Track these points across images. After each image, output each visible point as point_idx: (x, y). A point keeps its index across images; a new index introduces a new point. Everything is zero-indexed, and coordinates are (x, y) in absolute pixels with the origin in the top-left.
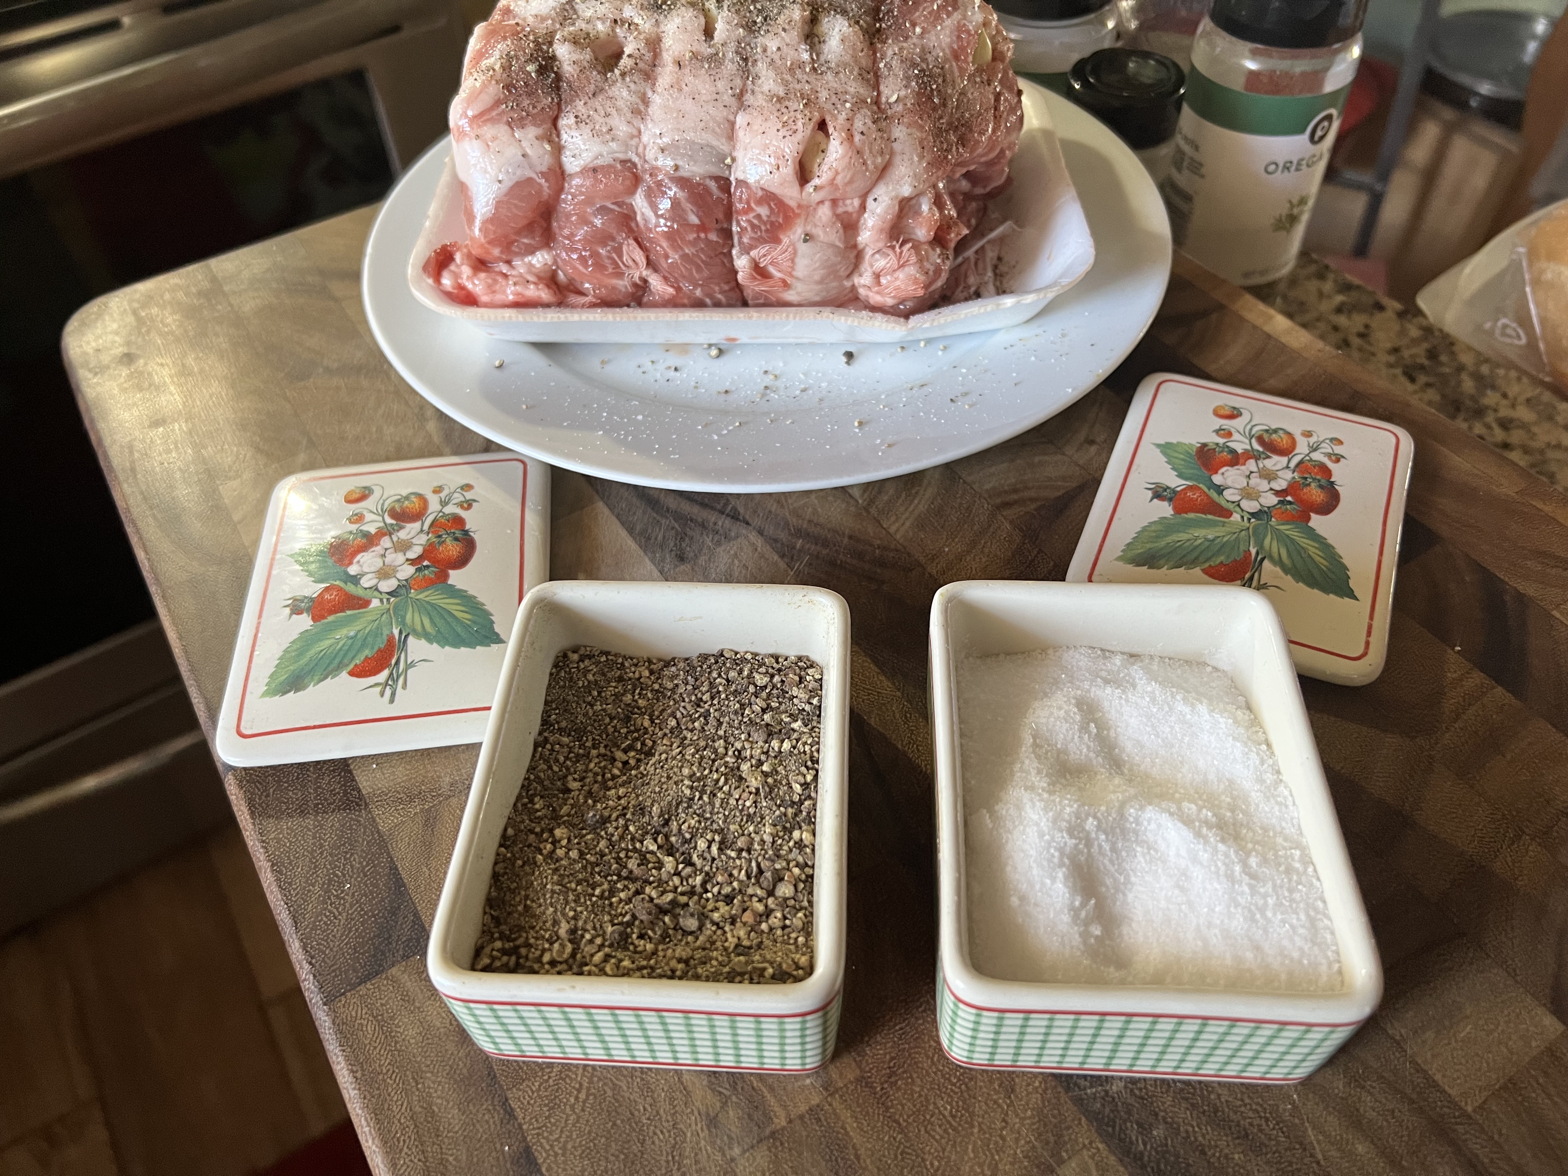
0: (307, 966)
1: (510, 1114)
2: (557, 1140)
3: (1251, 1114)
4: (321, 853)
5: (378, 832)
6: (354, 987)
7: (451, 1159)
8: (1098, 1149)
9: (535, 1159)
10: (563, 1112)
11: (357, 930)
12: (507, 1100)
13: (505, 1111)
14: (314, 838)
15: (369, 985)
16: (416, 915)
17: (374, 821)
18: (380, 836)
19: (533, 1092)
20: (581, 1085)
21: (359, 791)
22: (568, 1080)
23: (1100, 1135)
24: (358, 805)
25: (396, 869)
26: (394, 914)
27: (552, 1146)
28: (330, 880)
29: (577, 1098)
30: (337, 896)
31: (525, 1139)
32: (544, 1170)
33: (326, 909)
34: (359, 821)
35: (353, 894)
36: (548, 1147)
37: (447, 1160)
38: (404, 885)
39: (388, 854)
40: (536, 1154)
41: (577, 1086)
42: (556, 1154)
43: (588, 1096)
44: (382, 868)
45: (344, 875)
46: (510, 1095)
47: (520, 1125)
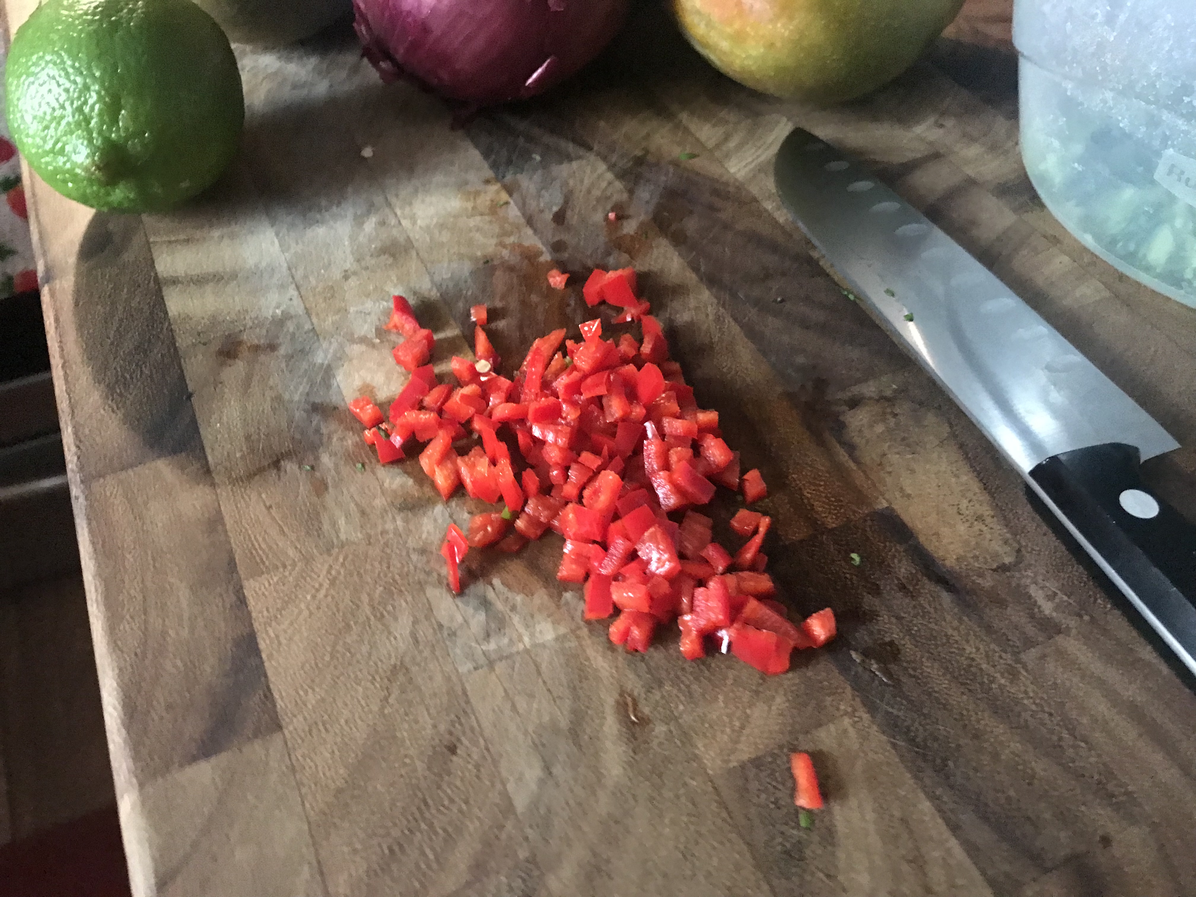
0: (74, 449)
1: (242, 601)
2: (285, 631)
3: (1034, 707)
6: (114, 471)
7: (171, 632)
8: (860, 718)
9: (257, 644)
10: (297, 607)
12: (241, 587)
13: (238, 598)
15: (130, 472)
19: (270, 584)
20: (321, 585)
21: (166, 313)
22: (308, 579)
23: (865, 705)
27: (277, 636)
31: (251, 625)
32: (264, 656)
36: (272, 635)
37: (168, 633)
40: (259, 640)
41: (317, 586)
42: (280, 644)
43: (326, 596)
45: (132, 378)
46: (246, 584)
47: (249, 613)
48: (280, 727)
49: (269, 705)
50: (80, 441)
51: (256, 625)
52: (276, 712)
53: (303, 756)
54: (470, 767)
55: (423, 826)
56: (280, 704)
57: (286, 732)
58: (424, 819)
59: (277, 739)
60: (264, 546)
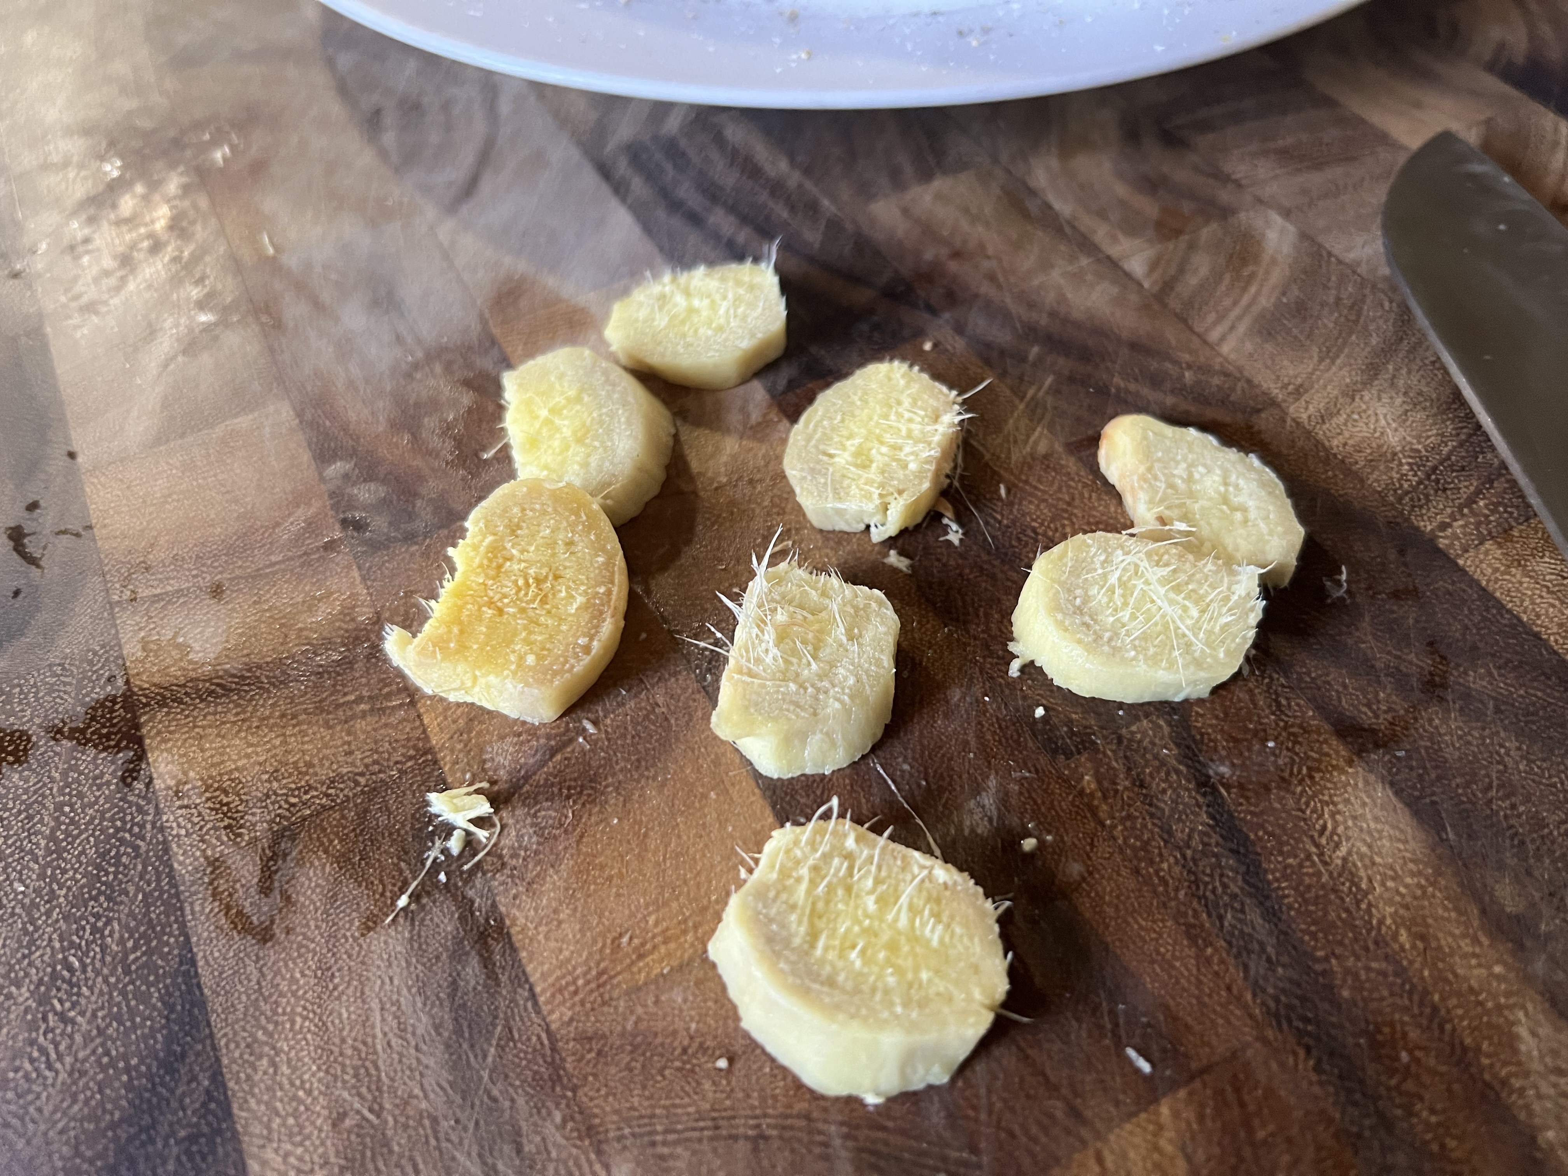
4: (48, 914)
5: (171, 875)
11: (87, 1102)
14: (42, 876)
16: (217, 1077)
17: (167, 850)
18: (173, 884)
24: (140, 810)
25: (193, 962)
26: (171, 1070)
28: (54, 976)
30: (63, 1017)
33: (32, 1043)
34: (136, 848)
35: (94, 1015)
38: (202, 1004)
39: (183, 925)
44: (163, 957)
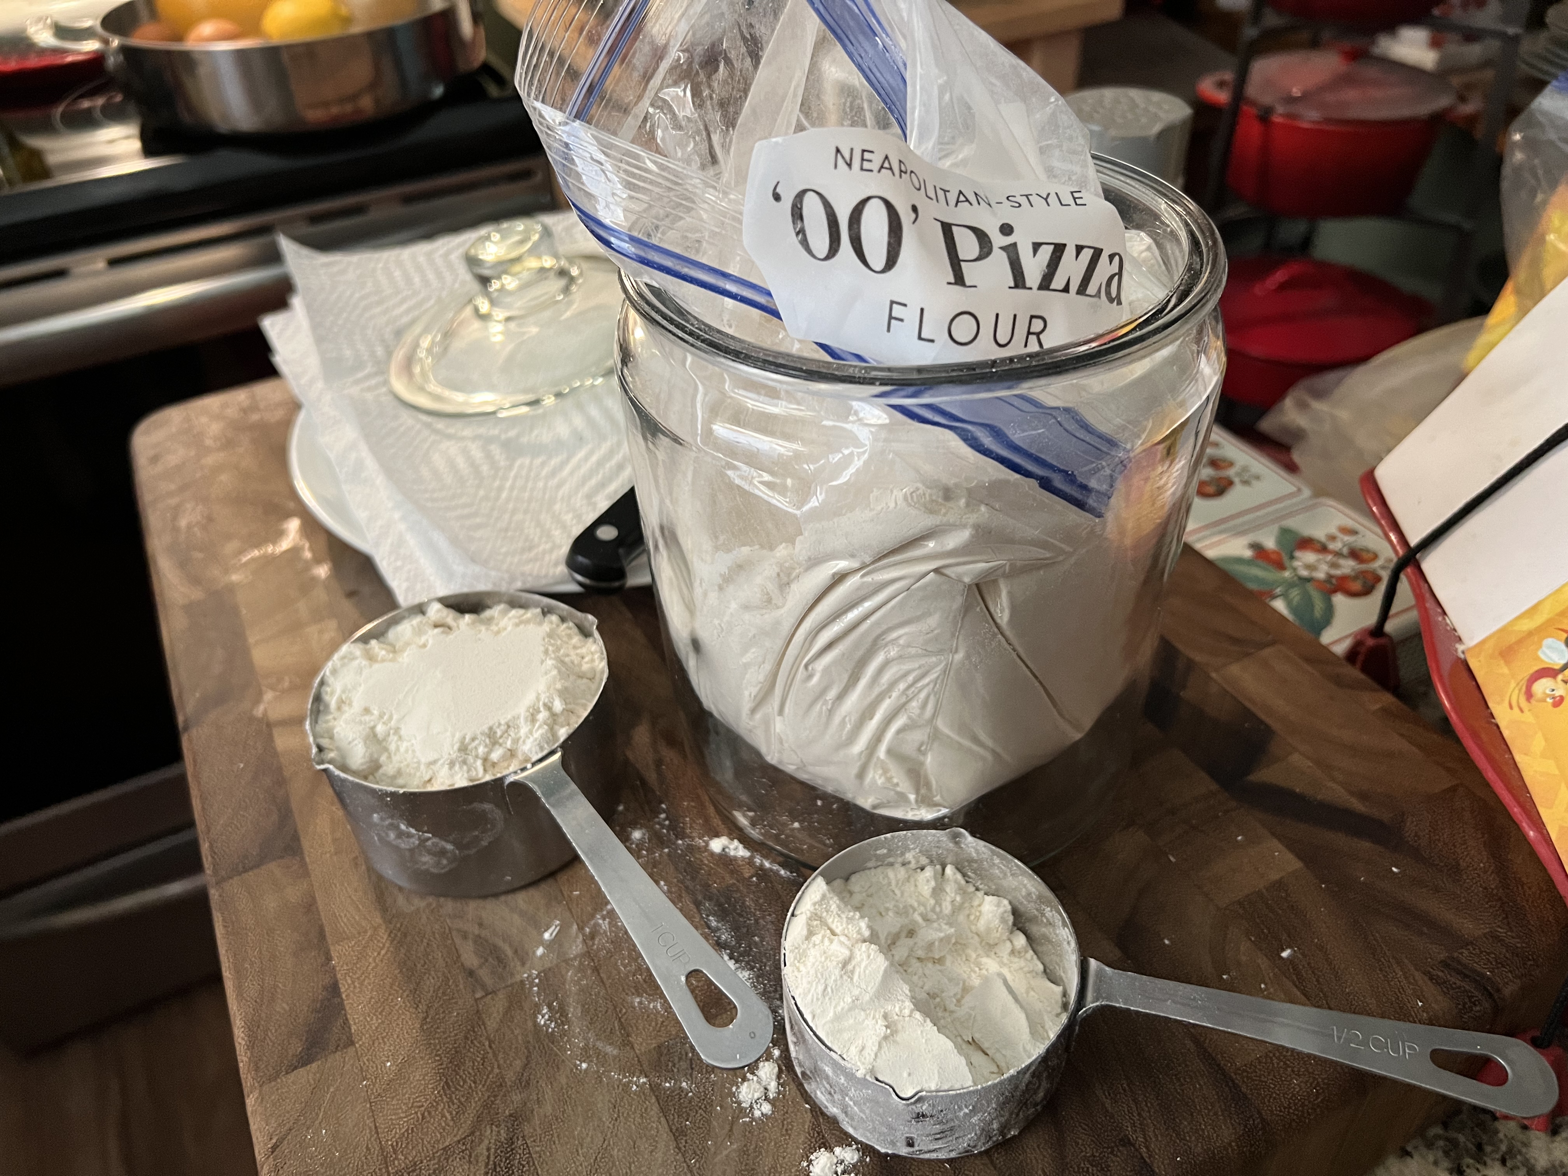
0: (210, 858)
1: (329, 960)
2: (358, 978)
6: (240, 874)
7: (280, 985)
9: (339, 989)
15: (250, 873)
20: (384, 945)
27: (353, 982)
29: (379, 954)
31: (335, 975)
32: (344, 996)
36: (350, 982)
37: (278, 986)
40: (340, 986)
42: (355, 987)
46: (332, 948)
47: (334, 968)
48: (352, 1043)
49: (347, 1029)
50: (215, 853)
51: (339, 976)
52: (351, 1034)
53: (368, 1060)
54: (479, 1059)
55: (445, 1099)
56: (353, 1028)
57: (357, 1045)
58: (446, 1095)
59: (351, 1051)
60: (345, 920)
